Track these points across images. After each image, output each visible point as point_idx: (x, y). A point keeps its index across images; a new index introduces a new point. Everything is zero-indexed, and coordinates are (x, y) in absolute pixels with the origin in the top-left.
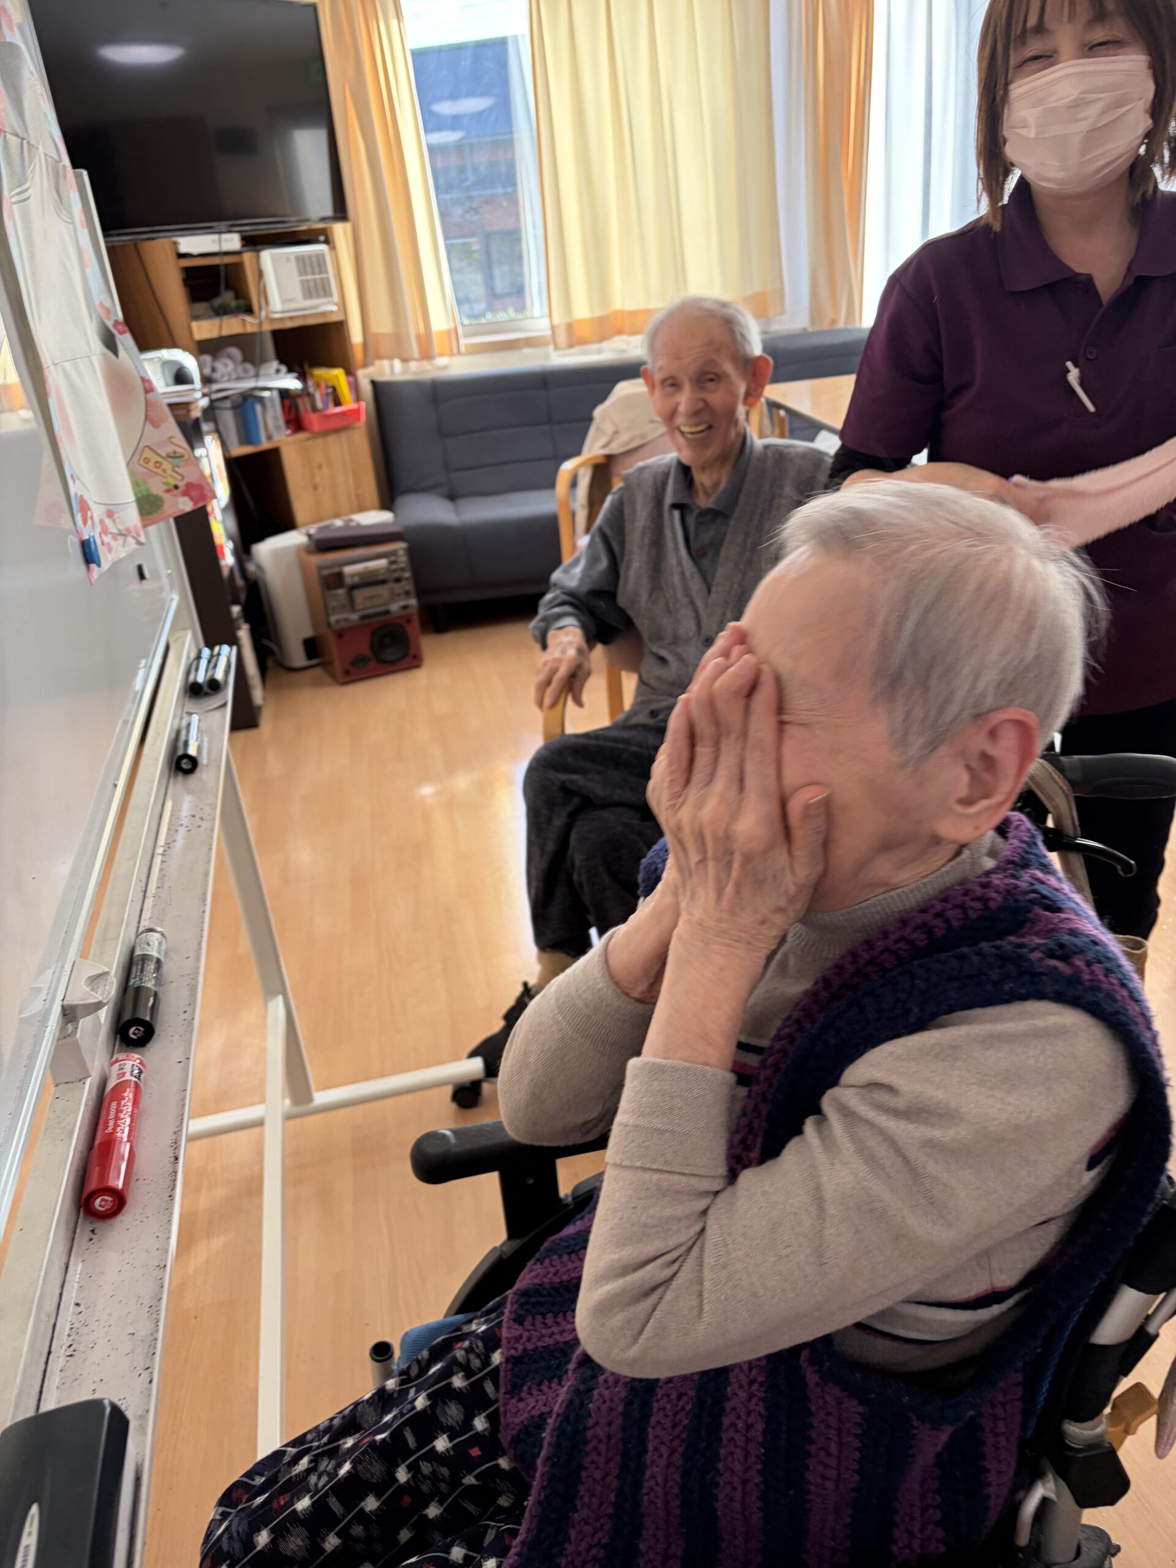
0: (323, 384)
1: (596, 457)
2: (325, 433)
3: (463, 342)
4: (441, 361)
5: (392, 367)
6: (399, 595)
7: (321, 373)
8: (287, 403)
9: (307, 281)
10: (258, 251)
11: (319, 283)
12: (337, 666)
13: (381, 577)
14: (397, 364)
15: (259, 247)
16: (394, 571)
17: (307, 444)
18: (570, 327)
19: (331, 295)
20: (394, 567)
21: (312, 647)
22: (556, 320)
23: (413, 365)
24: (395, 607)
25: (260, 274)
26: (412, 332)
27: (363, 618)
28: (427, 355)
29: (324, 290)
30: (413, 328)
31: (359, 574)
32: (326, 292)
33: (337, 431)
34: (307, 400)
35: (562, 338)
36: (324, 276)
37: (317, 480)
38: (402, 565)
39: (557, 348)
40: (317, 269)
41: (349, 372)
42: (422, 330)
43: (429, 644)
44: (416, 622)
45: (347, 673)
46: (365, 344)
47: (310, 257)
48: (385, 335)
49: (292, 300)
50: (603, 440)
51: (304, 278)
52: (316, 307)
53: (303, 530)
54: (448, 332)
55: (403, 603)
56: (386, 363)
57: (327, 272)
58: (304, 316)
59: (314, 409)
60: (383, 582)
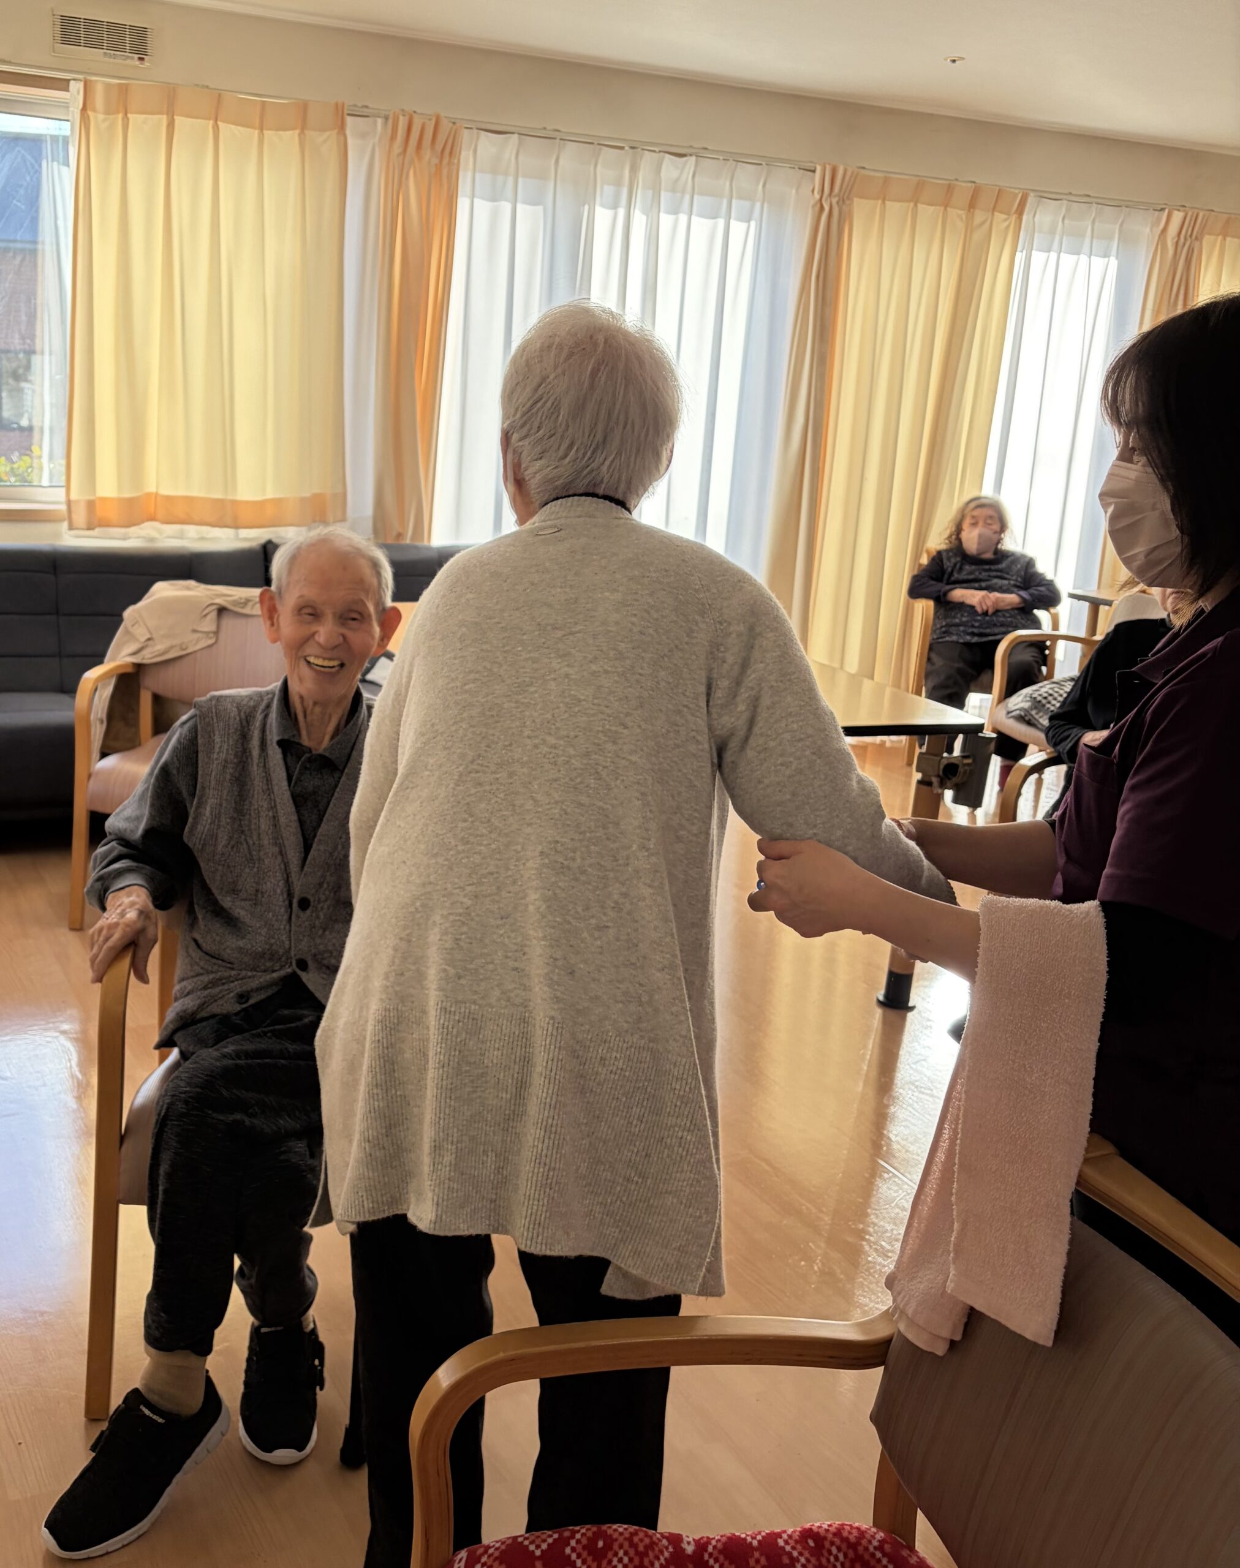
1: (126, 665)
18: (91, 505)
22: (74, 496)
35: (80, 517)
39: (71, 528)
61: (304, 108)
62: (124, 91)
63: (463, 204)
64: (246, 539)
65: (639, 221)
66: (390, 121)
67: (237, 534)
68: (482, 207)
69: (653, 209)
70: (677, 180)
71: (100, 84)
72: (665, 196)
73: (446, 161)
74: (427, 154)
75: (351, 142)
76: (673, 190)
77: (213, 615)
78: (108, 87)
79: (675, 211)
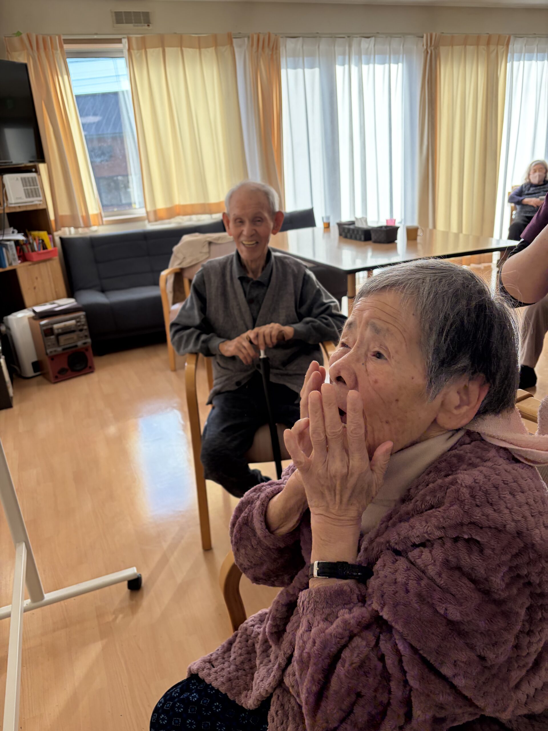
0: (37, 239)
1: (176, 269)
2: (39, 262)
3: (105, 219)
4: (94, 228)
5: (70, 231)
6: (82, 337)
7: (36, 233)
8: (18, 248)
9: (27, 189)
11: (33, 190)
12: (51, 374)
13: (72, 329)
14: (72, 229)
15: (2, 174)
16: (79, 326)
17: (30, 267)
18: (155, 212)
20: (79, 324)
21: (37, 366)
22: (149, 209)
23: (80, 230)
24: (80, 343)
25: (4, 186)
26: (80, 215)
27: (64, 349)
28: (87, 225)
29: (36, 194)
30: (80, 213)
31: (61, 328)
32: (38, 195)
33: (45, 261)
34: (29, 246)
35: (152, 217)
36: (36, 187)
37: (36, 285)
38: (83, 323)
39: (149, 222)
40: (32, 184)
41: (50, 233)
42: (84, 214)
43: (97, 361)
44: (91, 351)
45: (56, 377)
46: (56, 220)
47: (28, 178)
48: (66, 216)
49: (20, 198)
50: (178, 262)
51: (25, 188)
52: (32, 202)
53: (30, 309)
54: (97, 215)
55: (84, 341)
56: (66, 229)
57: (37, 185)
58: (26, 206)
59: (33, 250)
60: (73, 331)
61: (215, 37)
62: (143, 39)
63: (283, 72)
64: (215, 219)
65: (354, 69)
66: (250, 39)
67: (211, 217)
68: (291, 72)
69: (359, 63)
70: (368, 48)
71: (133, 37)
72: (363, 57)
73: (274, 52)
74: (267, 50)
75: (236, 49)
76: (366, 54)
77: (207, 245)
78: (137, 38)
79: (368, 63)
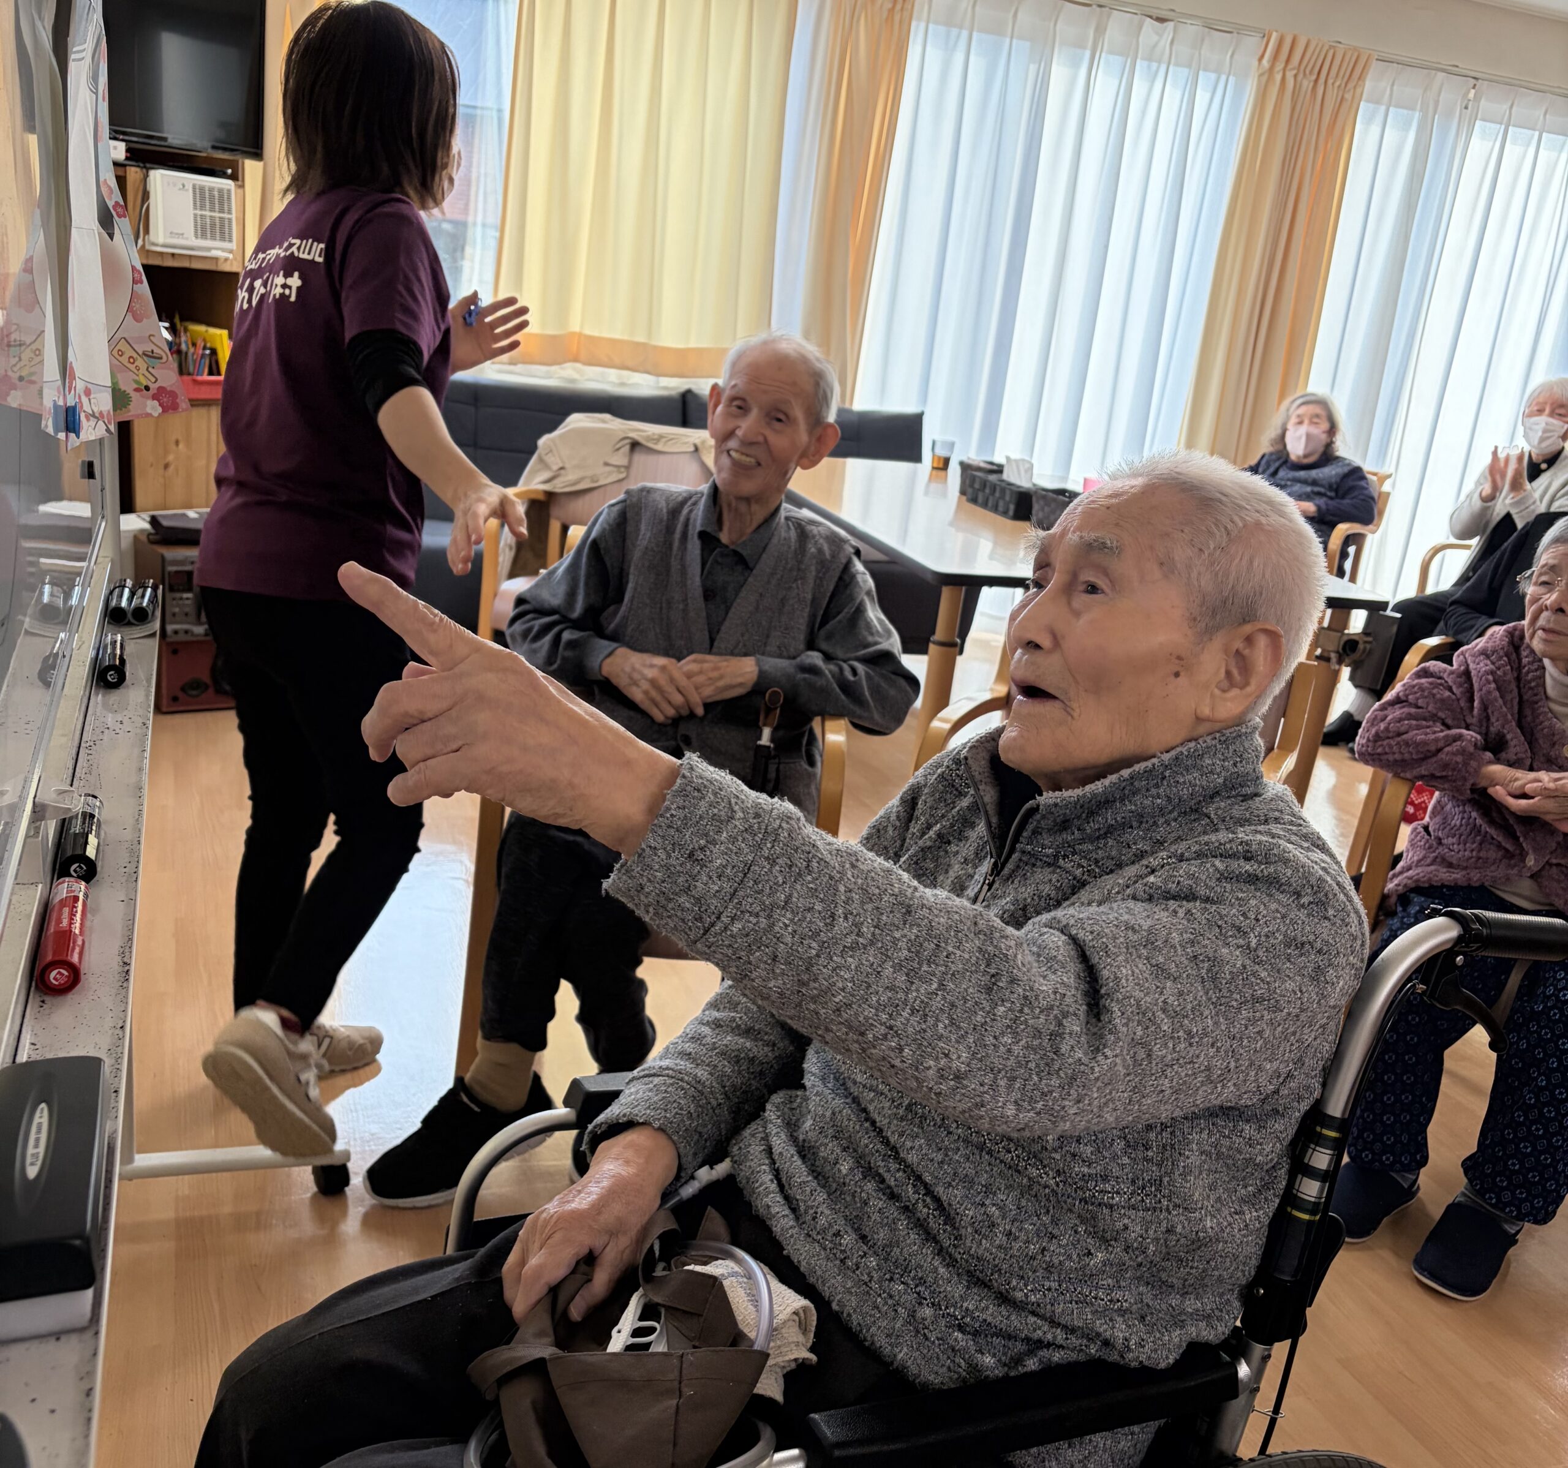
0: (200, 344)
1: (536, 491)
7: (201, 328)
9: (203, 217)
10: (148, 169)
11: (217, 221)
12: (164, 689)
15: (148, 165)
19: (230, 241)
25: (146, 196)
29: (222, 233)
32: (225, 236)
36: (226, 216)
37: (170, 458)
40: (217, 206)
45: (175, 699)
47: (211, 190)
49: (181, 235)
50: (546, 475)
51: (199, 212)
52: (209, 249)
53: (145, 513)
57: (230, 212)
58: (190, 257)
67: (657, 382)
70: (1155, 46)
72: (1142, 65)
77: (626, 449)
